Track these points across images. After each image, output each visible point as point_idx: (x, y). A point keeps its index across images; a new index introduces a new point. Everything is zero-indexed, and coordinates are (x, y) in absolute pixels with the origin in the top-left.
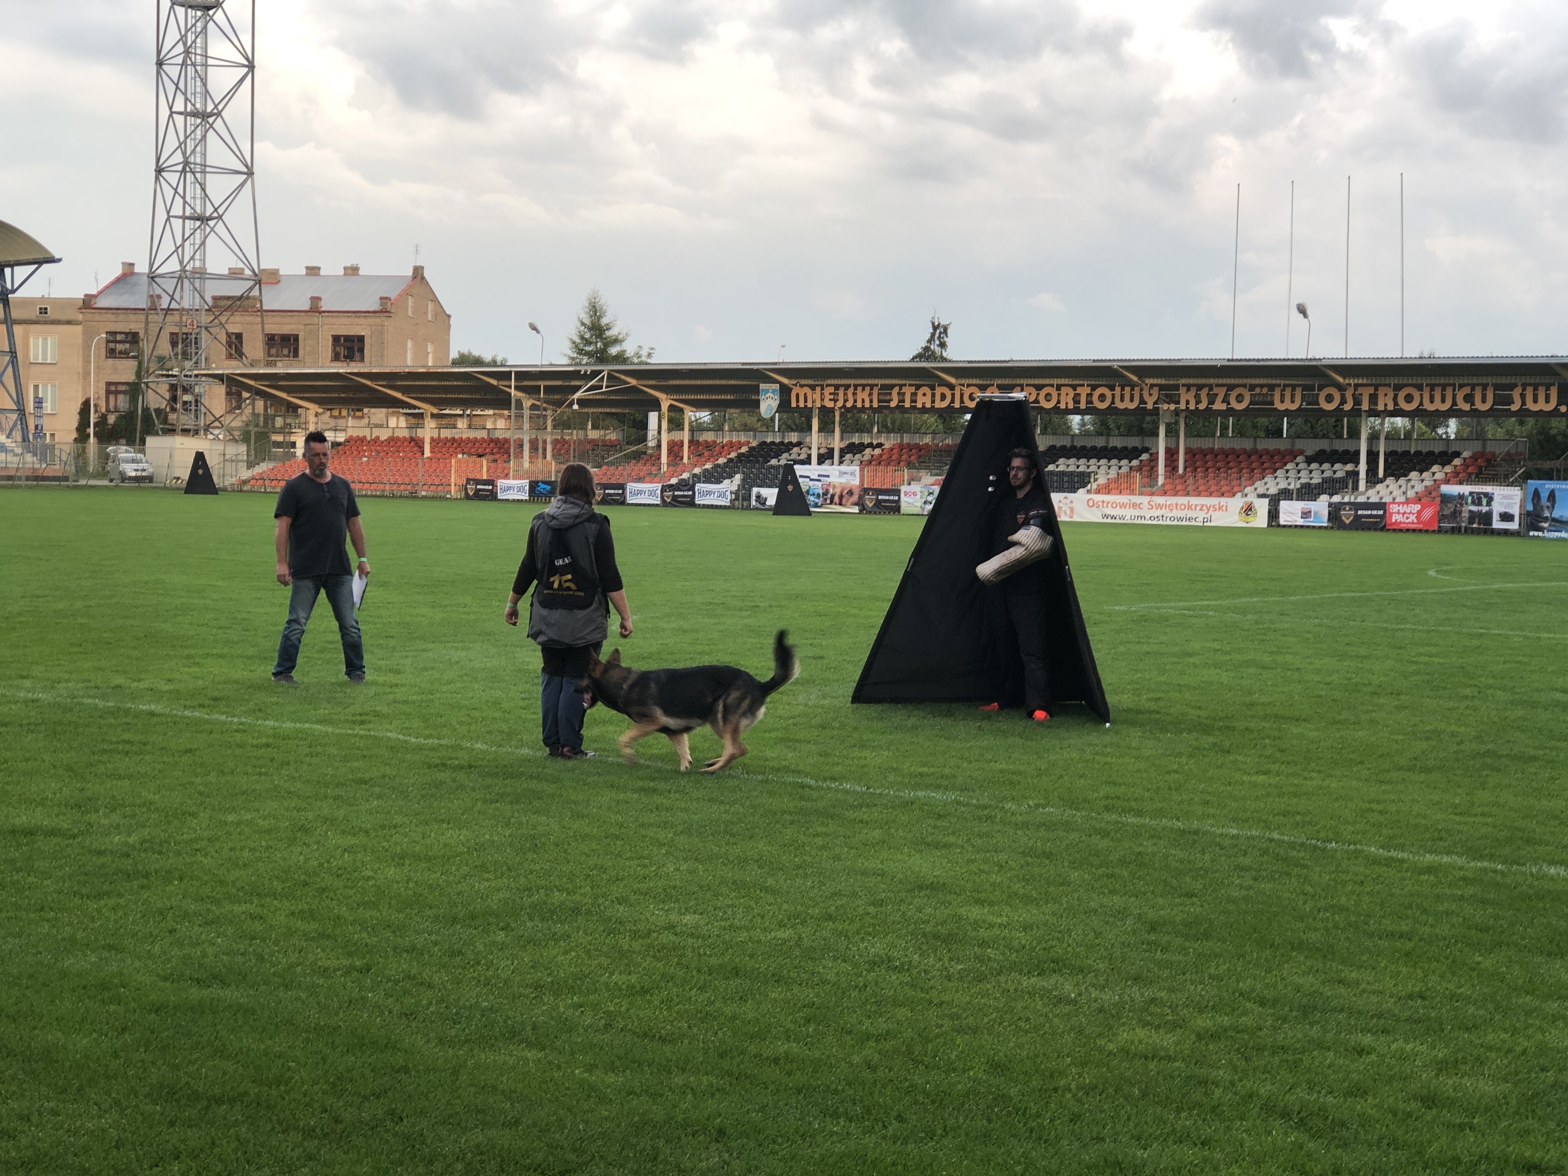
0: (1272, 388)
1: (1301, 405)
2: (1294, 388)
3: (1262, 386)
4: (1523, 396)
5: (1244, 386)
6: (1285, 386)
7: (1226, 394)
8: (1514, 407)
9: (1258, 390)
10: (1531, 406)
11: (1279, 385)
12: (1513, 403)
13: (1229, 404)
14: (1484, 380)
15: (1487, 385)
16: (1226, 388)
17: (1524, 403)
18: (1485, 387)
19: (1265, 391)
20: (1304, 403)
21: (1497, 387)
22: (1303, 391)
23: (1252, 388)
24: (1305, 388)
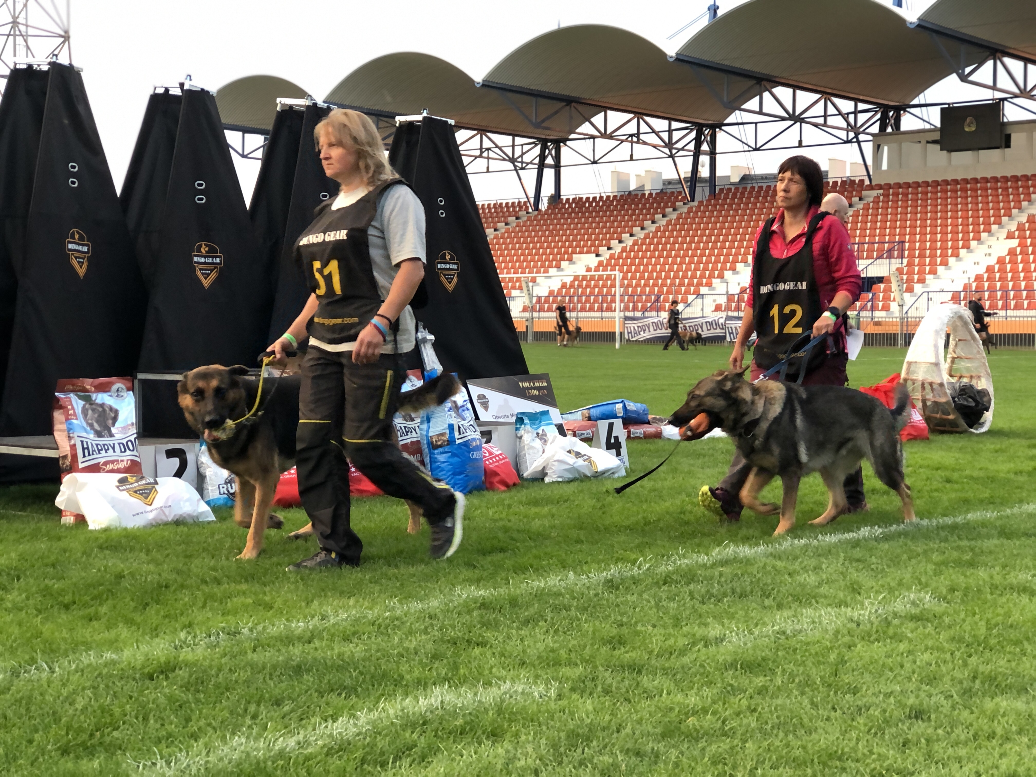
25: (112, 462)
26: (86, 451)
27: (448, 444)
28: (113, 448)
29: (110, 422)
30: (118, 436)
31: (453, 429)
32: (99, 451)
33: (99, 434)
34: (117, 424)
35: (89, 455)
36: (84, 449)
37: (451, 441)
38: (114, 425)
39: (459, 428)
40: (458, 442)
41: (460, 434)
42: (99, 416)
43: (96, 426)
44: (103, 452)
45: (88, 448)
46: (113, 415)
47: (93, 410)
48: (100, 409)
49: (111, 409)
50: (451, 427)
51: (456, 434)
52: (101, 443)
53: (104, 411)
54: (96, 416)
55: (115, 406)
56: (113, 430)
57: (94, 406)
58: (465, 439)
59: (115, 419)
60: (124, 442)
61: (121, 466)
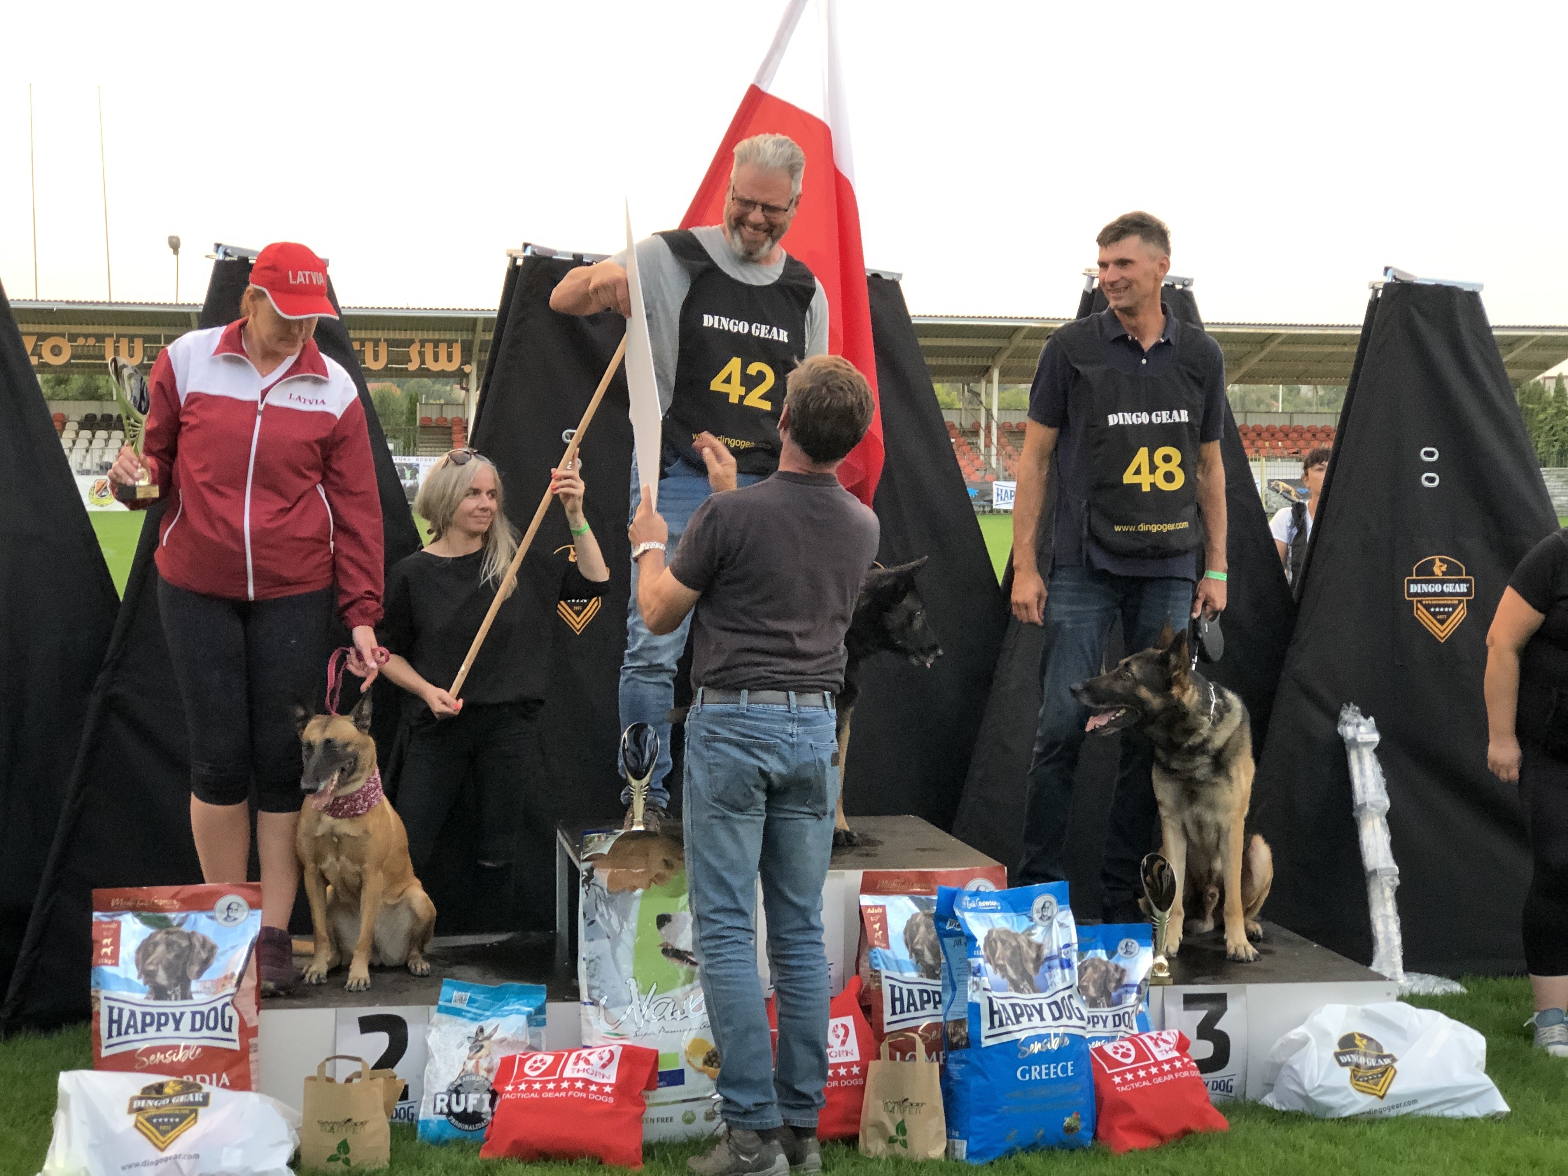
0: (100, 338)
1: (143, 360)
2: (131, 338)
3: (86, 336)
4: (421, 354)
5: (62, 335)
6: (119, 336)
7: (36, 346)
8: (413, 366)
9: (81, 341)
10: (431, 365)
11: (111, 336)
12: (410, 361)
13: (41, 357)
14: (375, 335)
15: (380, 340)
16: (35, 338)
17: (423, 362)
18: (376, 342)
19: (91, 341)
20: (146, 358)
21: (391, 343)
22: (144, 342)
23: (73, 338)
24: (147, 339)
25: (164, 1049)
26: (115, 1026)
27: (968, 1046)
28: (177, 1022)
29: (196, 968)
30: (197, 998)
31: (978, 1015)
32: (144, 1025)
33: (159, 993)
34: (205, 976)
35: (119, 1034)
36: (111, 1021)
37: (972, 1041)
38: (199, 974)
39: (992, 1013)
40: (986, 1043)
41: (992, 1026)
42: (177, 957)
43: (162, 978)
44: (151, 1031)
45: (119, 1022)
46: (204, 955)
47: (169, 945)
48: (185, 943)
49: (204, 943)
50: (975, 1008)
51: (985, 1024)
52: (155, 1011)
53: (191, 946)
54: (171, 956)
55: (212, 938)
56: (194, 986)
57: (174, 938)
58: (1005, 1039)
59: (205, 964)
60: (205, 1009)
61: (181, 1057)
